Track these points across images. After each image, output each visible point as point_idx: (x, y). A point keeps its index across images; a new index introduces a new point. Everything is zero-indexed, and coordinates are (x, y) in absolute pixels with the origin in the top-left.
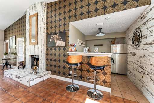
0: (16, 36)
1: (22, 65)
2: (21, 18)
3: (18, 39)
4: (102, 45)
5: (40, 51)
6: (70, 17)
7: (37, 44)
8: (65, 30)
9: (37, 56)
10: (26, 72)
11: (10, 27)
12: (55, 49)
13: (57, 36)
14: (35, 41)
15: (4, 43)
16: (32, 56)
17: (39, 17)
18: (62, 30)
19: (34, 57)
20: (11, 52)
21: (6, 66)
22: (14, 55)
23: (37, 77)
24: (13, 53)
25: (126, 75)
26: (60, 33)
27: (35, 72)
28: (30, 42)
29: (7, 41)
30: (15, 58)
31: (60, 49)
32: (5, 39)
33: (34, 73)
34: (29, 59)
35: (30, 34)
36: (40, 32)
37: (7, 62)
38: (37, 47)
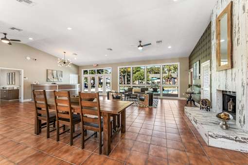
0: (199, 61)
1: (206, 105)
2: (206, 31)
3: (203, 65)
5: (238, 82)
7: (232, 67)
9: (233, 92)
10: (208, 118)
11: (193, 50)
14: (227, 63)
15: (189, 73)
16: (223, 91)
19: (228, 93)
20: (196, 84)
21: (189, 102)
22: (198, 89)
23: (224, 135)
24: (197, 86)
27: (224, 124)
28: (218, 65)
29: (192, 70)
30: (200, 93)
32: (190, 67)
33: (221, 124)
34: (217, 97)
35: (217, 52)
36: (238, 39)
37: (191, 97)
38: (232, 74)
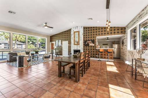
0: (61, 40)
4: (107, 44)
5: (81, 48)
6: (96, 34)
8: (94, 39)
12: (89, 47)
13: (90, 42)
16: (74, 50)
17: (80, 33)
18: (92, 39)
25: (120, 58)
26: (92, 41)
29: (53, 42)
31: (91, 47)
38: (79, 46)
